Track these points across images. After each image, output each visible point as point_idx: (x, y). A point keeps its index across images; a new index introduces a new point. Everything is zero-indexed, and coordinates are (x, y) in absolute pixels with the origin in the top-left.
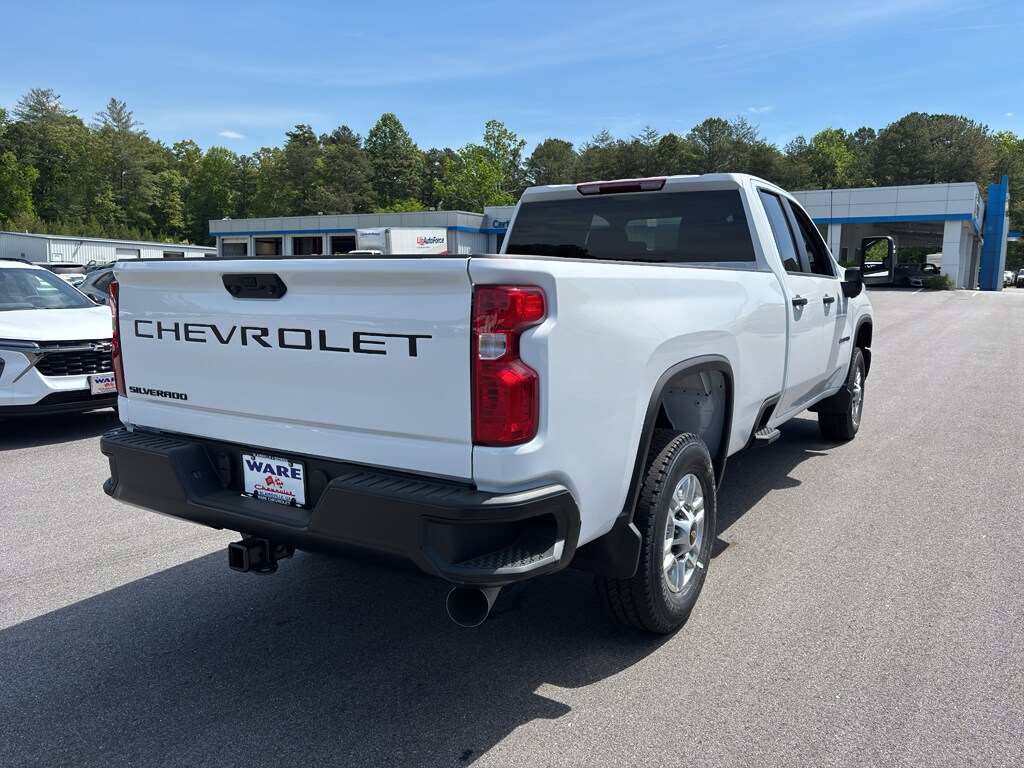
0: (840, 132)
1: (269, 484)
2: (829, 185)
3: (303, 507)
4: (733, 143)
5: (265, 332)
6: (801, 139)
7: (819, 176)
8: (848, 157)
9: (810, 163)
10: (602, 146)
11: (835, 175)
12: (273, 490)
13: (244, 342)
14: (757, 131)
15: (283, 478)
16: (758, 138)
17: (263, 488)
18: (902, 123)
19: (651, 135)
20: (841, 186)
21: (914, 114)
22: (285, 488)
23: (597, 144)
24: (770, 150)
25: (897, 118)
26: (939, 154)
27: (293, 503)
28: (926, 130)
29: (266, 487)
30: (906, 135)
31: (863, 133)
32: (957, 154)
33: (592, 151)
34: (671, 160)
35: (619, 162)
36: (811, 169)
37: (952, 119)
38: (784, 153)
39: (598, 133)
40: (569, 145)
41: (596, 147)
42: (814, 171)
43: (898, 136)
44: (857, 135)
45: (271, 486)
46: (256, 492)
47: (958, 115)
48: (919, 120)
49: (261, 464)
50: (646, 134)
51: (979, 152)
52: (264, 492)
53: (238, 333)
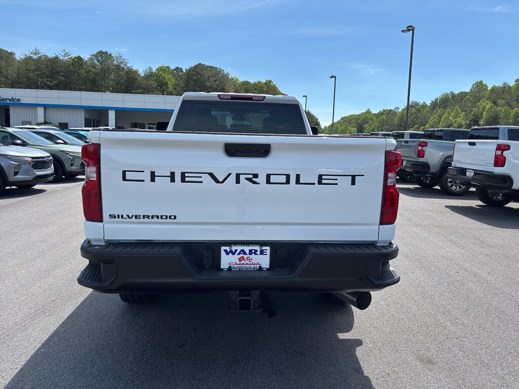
0: (168, 67)
1: (240, 261)
2: (165, 93)
3: (268, 269)
4: (115, 65)
5: (256, 176)
6: (150, 68)
7: (160, 88)
8: (173, 80)
9: (156, 81)
10: (35, 57)
11: (168, 88)
12: (243, 264)
13: (238, 181)
14: (128, 61)
15: (253, 256)
16: (129, 65)
17: (236, 264)
18: (195, 67)
19: (66, 55)
20: (171, 94)
21: (200, 64)
22: (253, 261)
23: (32, 55)
24: (136, 72)
25: (193, 65)
26: (212, 84)
27: (260, 269)
28: (206, 72)
29: (238, 263)
30: (198, 73)
31: (178, 69)
32: (218, 85)
33: (28, 60)
34: (81, 71)
35: (47, 67)
36: (157, 84)
37: (216, 68)
38: (142, 75)
39: (32, 49)
40: (12, 54)
41: (30, 57)
42: (158, 85)
43: (194, 73)
44: (175, 70)
45: (243, 262)
46: (230, 267)
47: (218, 67)
48: (203, 67)
49: (236, 250)
50: (63, 54)
51: (228, 84)
52: (236, 266)
53: (233, 178)
